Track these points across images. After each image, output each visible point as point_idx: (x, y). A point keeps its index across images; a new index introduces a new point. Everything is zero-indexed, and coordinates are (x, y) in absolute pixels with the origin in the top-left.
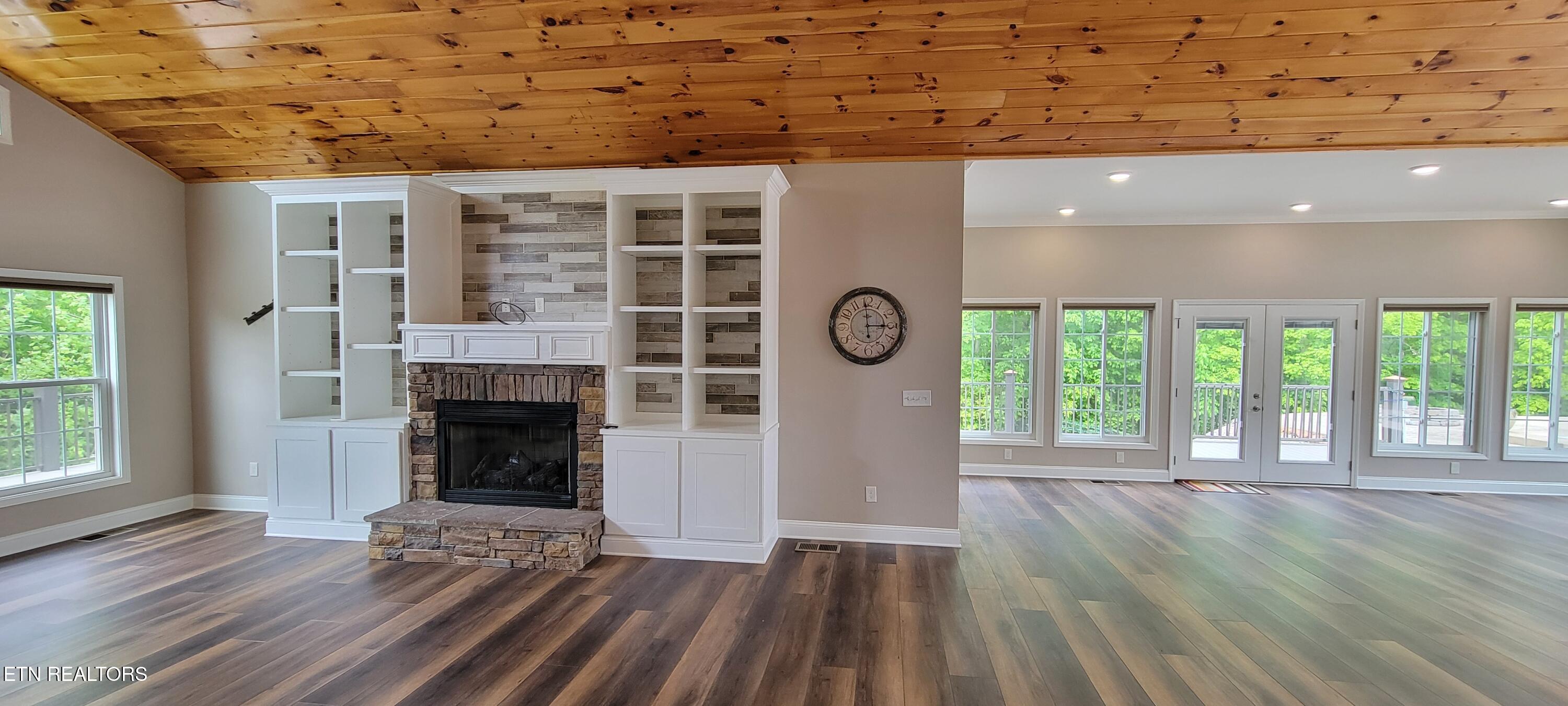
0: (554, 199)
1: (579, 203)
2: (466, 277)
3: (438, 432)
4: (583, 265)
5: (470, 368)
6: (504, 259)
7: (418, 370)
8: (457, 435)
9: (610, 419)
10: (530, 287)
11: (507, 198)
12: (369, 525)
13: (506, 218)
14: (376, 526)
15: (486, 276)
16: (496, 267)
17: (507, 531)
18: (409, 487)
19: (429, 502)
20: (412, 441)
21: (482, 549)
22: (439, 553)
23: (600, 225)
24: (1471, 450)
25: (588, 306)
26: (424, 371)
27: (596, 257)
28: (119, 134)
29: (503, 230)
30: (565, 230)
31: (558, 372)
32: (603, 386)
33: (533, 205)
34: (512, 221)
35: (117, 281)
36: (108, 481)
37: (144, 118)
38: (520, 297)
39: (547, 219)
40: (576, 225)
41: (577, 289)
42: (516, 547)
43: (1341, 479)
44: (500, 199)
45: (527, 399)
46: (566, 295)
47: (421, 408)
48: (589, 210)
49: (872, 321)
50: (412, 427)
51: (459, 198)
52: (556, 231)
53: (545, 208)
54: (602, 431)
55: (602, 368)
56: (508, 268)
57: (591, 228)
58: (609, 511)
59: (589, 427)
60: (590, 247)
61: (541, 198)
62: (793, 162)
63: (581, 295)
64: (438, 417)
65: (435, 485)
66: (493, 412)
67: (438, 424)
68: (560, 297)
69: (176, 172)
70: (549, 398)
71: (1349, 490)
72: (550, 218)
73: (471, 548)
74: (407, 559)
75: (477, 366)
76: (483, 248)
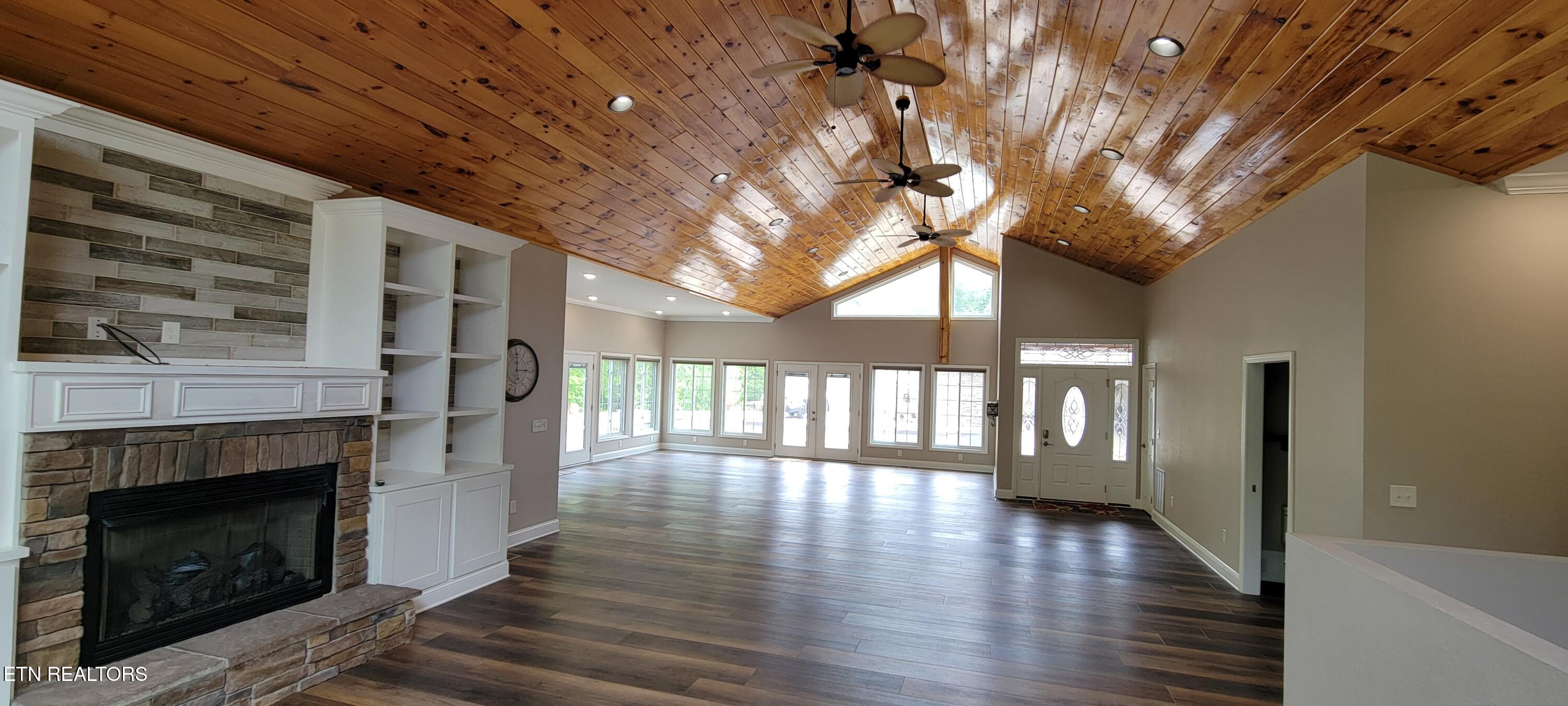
0: (208, 184)
1: (249, 201)
2: (28, 275)
4: (251, 285)
5: (180, 433)
6: (95, 252)
7: (58, 444)
9: (377, 476)
10: (150, 304)
11: (113, 157)
13: (109, 187)
15: (58, 276)
16: (85, 267)
20: (26, 579)
23: (279, 237)
25: (255, 340)
26: (75, 446)
27: (270, 276)
29: (98, 205)
30: (224, 232)
31: (322, 427)
32: (370, 439)
33: (167, 183)
34: (122, 195)
38: (131, 318)
39: (193, 209)
40: (242, 229)
41: (239, 314)
44: (97, 155)
46: (220, 322)
47: (56, 512)
48: (264, 213)
49: (519, 367)
50: (33, 553)
52: (207, 228)
53: (190, 192)
54: (370, 490)
55: (372, 418)
56: (107, 268)
57: (266, 238)
59: (356, 488)
60: (263, 262)
61: (184, 176)
63: (245, 323)
64: (91, 523)
67: (90, 535)
68: (210, 323)
72: (203, 210)
75: (190, 428)
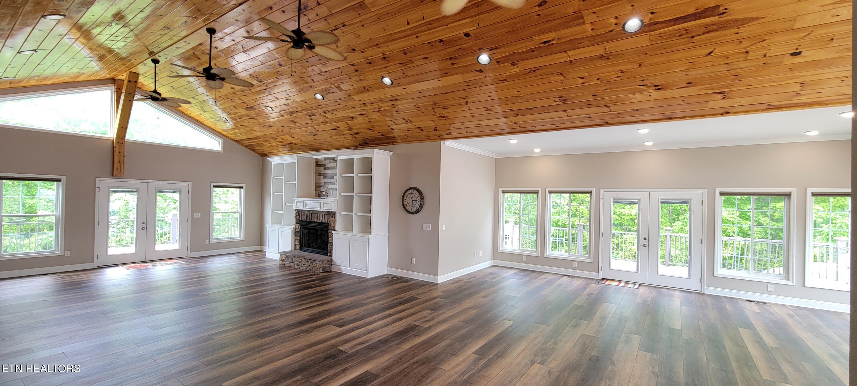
2: (316, 183)
3: (300, 230)
5: (307, 211)
6: (324, 178)
7: (297, 211)
8: (305, 231)
9: (337, 229)
11: (326, 159)
12: (279, 255)
13: (325, 165)
14: (281, 255)
15: (320, 183)
16: (323, 181)
17: (305, 259)
18: (294, 246)
19: (297, 251)
20: (295, 232)
21: (300, 264)
22: (292, 264)
24: (784, 278)
26: (298, 212)
28: (246, 146)
29: (325, 169)
31: (325, 213)
32: (335, 218)
33: (330, 161)
34: (327, 166)
35: (244, 185)
36: (239, 239)
37: (249, 143)
38: (327, 190)
39: (333, 165)
42: (307, 264)
43: (696, 287)
44: (324, 159)
45: (318, 221)
47: (297, 223)
49: (413, 199)
50: (295, 228)
51: (315, 159)
53: (333, 162)
54: (333, 232)
55: (335, 213)
56: (325, 181)
58: (334, 258)
59: (331, 230)
61: (333, 159)
62: (393, 144)
64: (301, 225)
65: (299, 246)
66: (312, 225)
67: (301, 228)
69: (260, 154)
70: (323, 221)
71: (700, 293)
73: (298, 263)
74: (286, 265)
76: (320, 175)
